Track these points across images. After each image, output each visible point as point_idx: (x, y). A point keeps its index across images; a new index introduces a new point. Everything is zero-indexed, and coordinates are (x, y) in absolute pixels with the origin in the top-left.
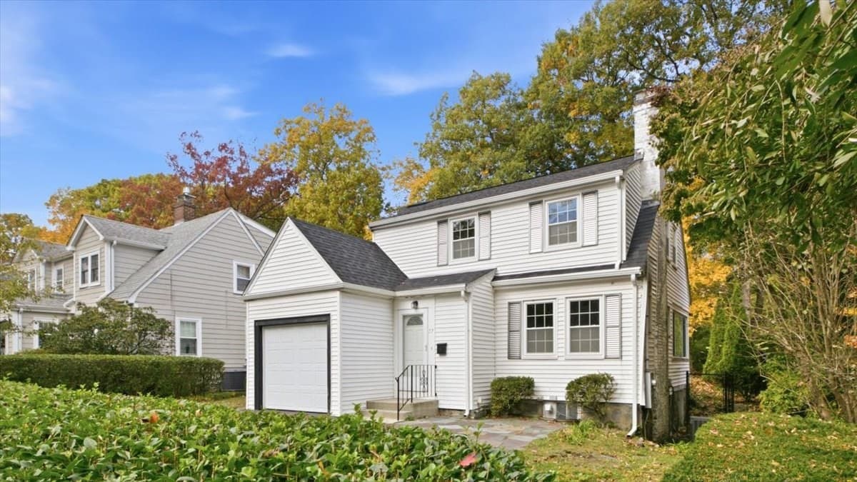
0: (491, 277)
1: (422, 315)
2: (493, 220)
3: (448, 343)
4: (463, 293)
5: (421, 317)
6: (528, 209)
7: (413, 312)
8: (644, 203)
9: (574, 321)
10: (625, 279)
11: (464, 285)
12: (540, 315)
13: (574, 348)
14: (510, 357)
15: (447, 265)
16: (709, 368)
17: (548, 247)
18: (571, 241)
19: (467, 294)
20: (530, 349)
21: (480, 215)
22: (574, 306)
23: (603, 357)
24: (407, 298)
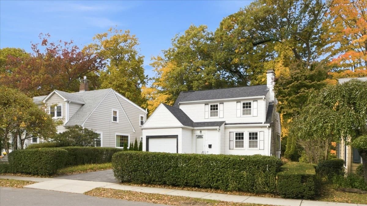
0: (224, 124)
1: (203, 135)
2: (224, 106)
3: (212, 144)
4: (218, 129)
5: (202, 136)
6: (236, 103)
7: (200, 134)
8: (270, 103)
9: (250, 138)
10: (266, 127)
11: (218, 127)
12: (240, 136)
13: (250, 146)
14: (230, 149)
15: (208, 119)
16: (287, 153)
17: (242, 116)
18: (249, 114)
19: (219, 129)
20: (236, 146)
21: (220, 103)
22: (250, 134)
23: (259, 149)
24: (198, 130)
